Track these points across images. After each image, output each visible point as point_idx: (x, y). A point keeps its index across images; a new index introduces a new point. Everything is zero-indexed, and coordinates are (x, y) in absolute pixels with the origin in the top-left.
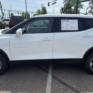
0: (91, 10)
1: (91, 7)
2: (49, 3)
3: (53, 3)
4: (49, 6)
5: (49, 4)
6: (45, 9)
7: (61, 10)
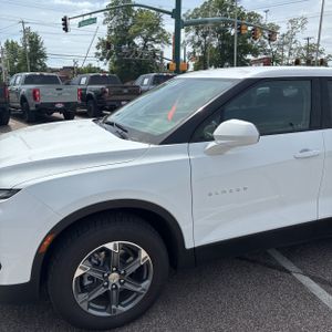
0: (194, 53)
1: (192, 41)
2: (65, 20)
4: (66, 29)
5: (65, 24)
6: (37, 42)
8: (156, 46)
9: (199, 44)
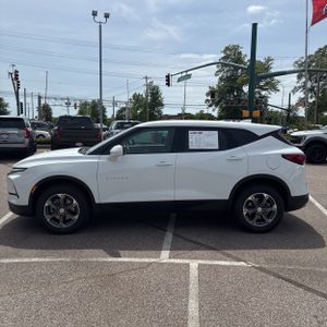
2: (168, 77)
3: (180, 76)
4: (168, 84)
5: (168, 80)
6: (157, 92)
7: (207, 95)
8: (263, 93)
9: (312, 89)
